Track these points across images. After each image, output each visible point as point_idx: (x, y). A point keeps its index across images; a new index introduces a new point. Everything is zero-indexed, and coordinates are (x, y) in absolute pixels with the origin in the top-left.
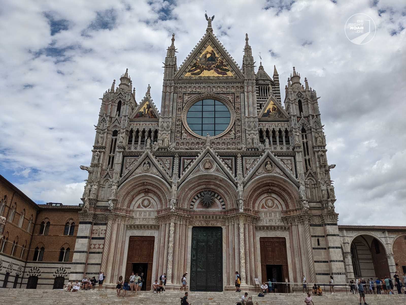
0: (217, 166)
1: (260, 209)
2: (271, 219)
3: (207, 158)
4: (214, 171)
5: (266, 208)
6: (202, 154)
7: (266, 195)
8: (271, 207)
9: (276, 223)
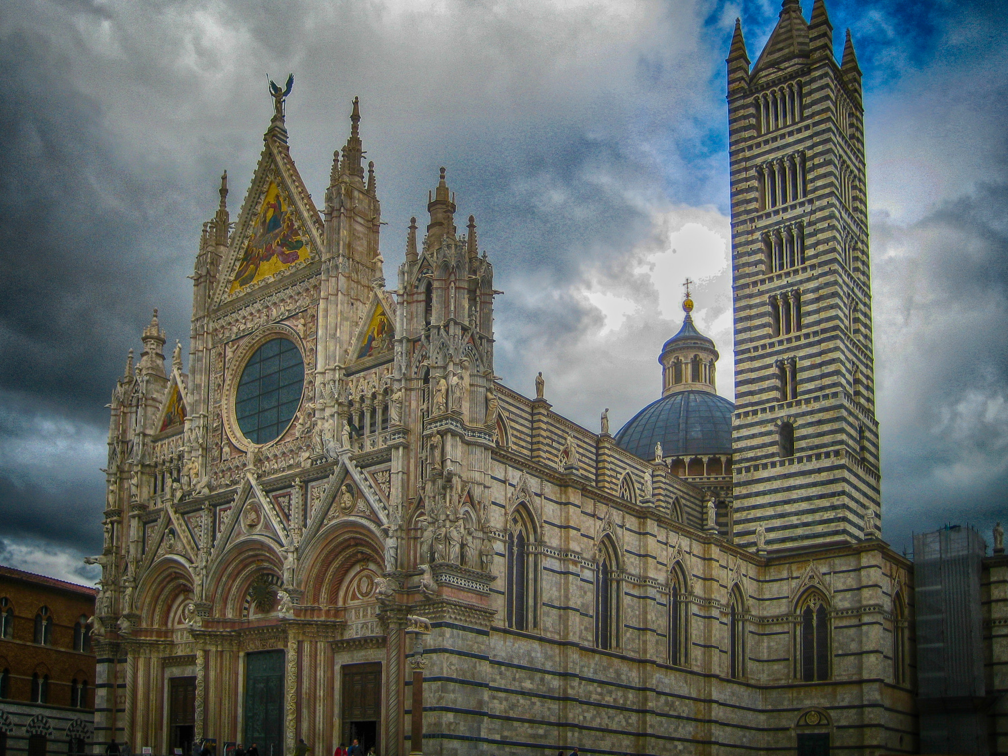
0: (265, 516)
1: (349, 601)
2: (365, 623)
3: (251, 501)
4: (260, 530)
5: (359, 599)
6: (239, 492)
7: (358, 568)
8: (367, 594)
9: (372, 631)
